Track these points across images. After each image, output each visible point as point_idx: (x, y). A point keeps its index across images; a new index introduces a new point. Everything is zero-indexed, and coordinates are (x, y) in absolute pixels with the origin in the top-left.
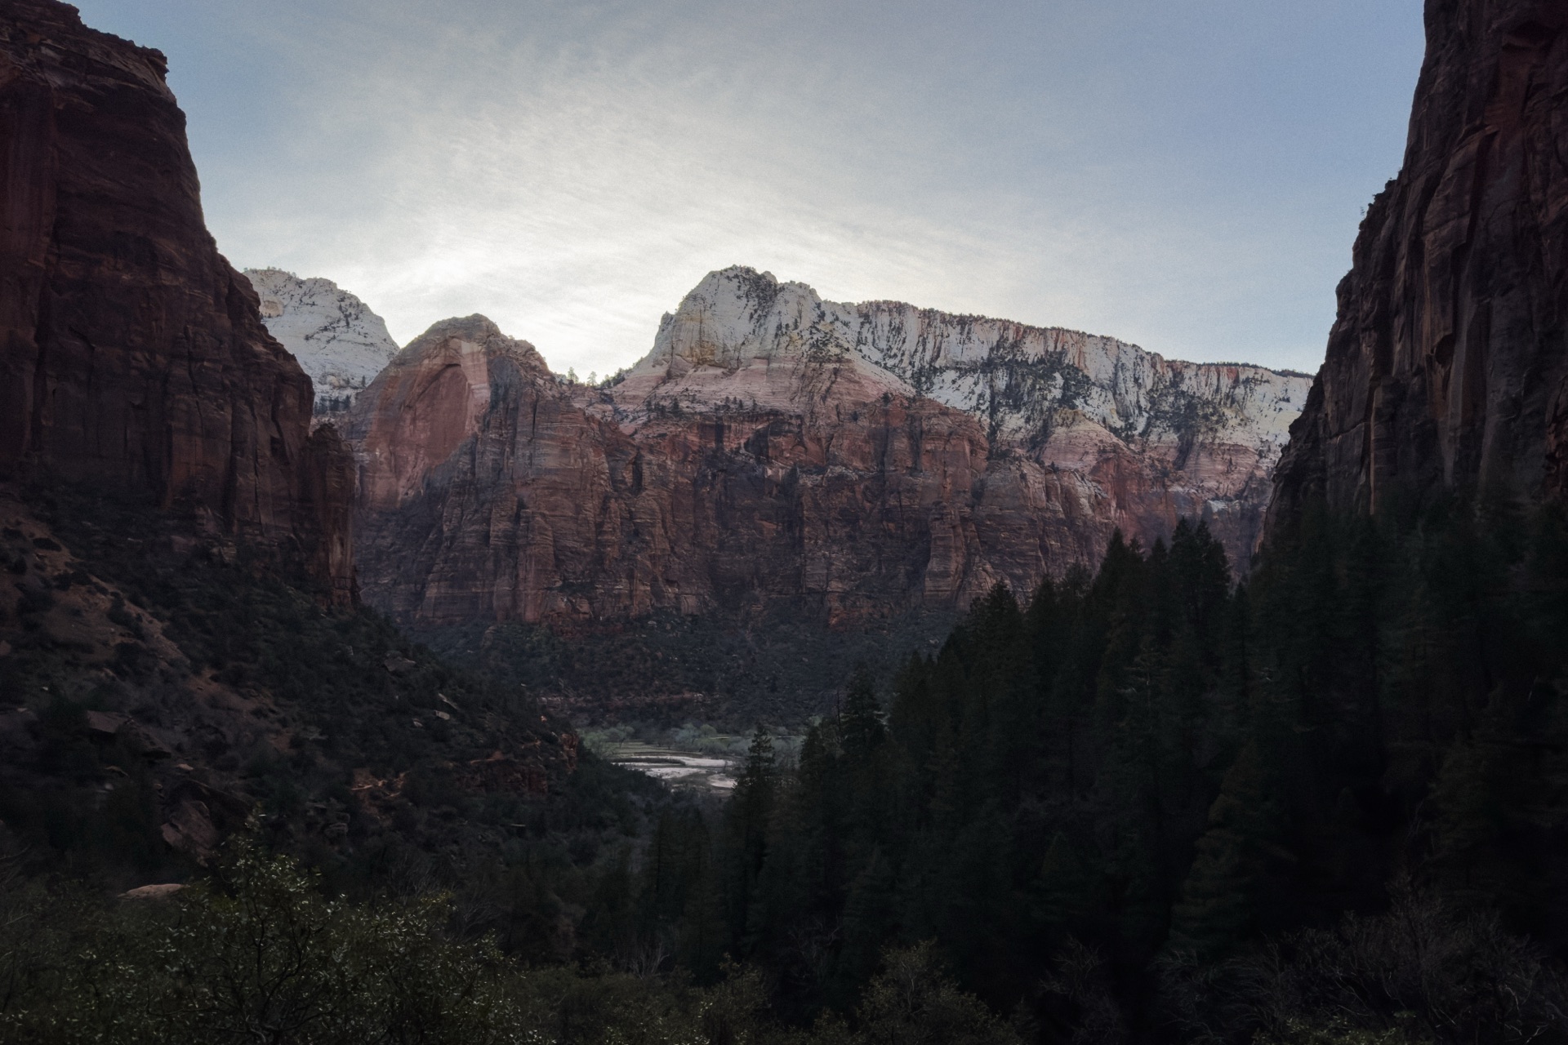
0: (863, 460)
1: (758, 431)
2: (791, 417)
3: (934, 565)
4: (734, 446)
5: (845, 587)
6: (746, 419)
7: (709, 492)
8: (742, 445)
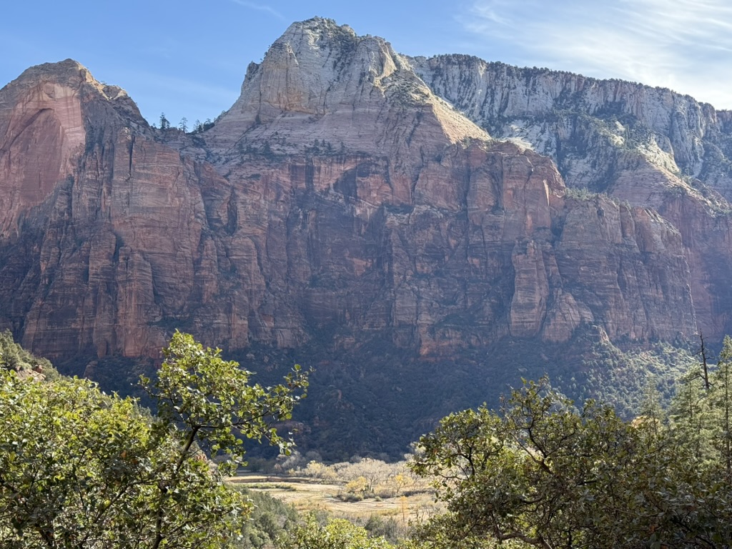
0: (447, 199)
1: (346, 172)
2: (378, 159)
3: (519, 297)
4: (324, 186)
5: (434, 320)
6: (335, 161)
7: (301, 231)
8: (332, 186)
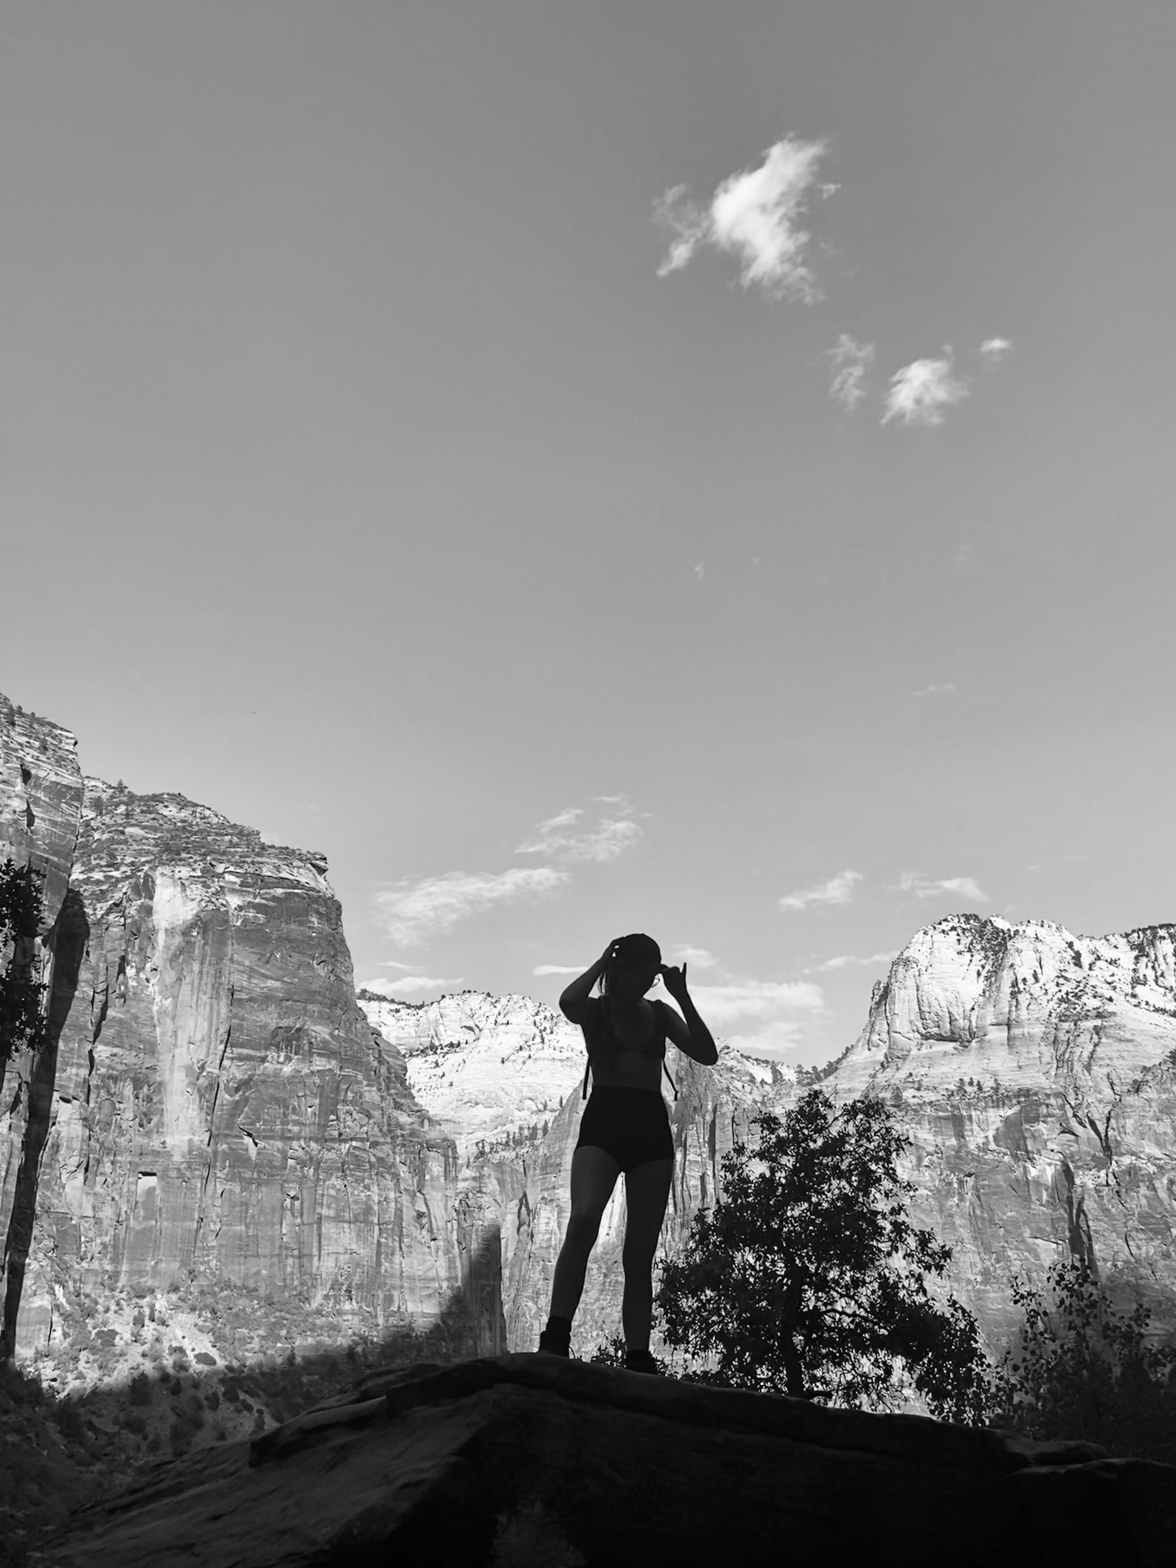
0: (1159, 1144)
1: (1007, 1118)
2: (1048, 1096)
4: (980, 1141)
6: (991, 1104)
7: (958, 1205)
8: (991, 1139)
